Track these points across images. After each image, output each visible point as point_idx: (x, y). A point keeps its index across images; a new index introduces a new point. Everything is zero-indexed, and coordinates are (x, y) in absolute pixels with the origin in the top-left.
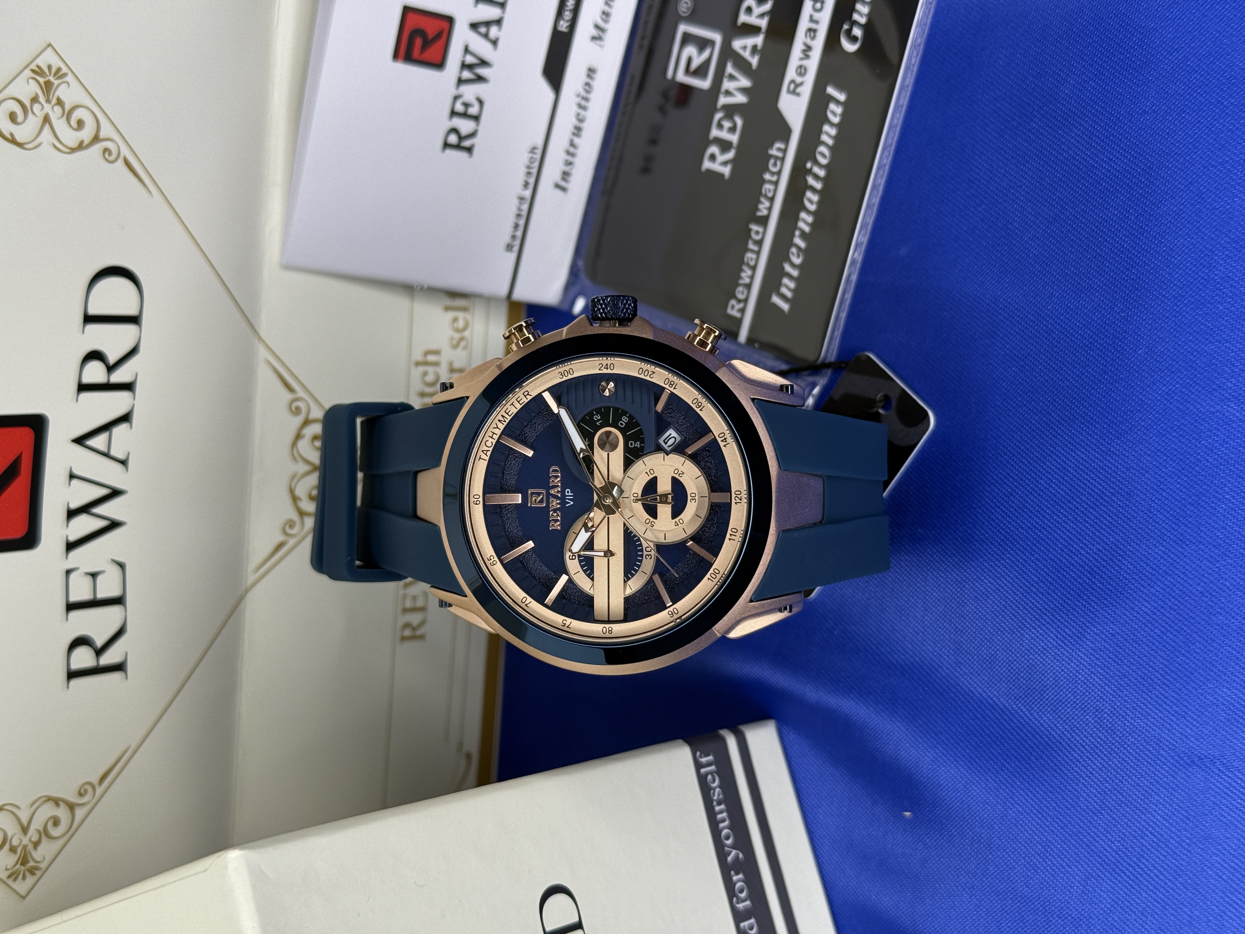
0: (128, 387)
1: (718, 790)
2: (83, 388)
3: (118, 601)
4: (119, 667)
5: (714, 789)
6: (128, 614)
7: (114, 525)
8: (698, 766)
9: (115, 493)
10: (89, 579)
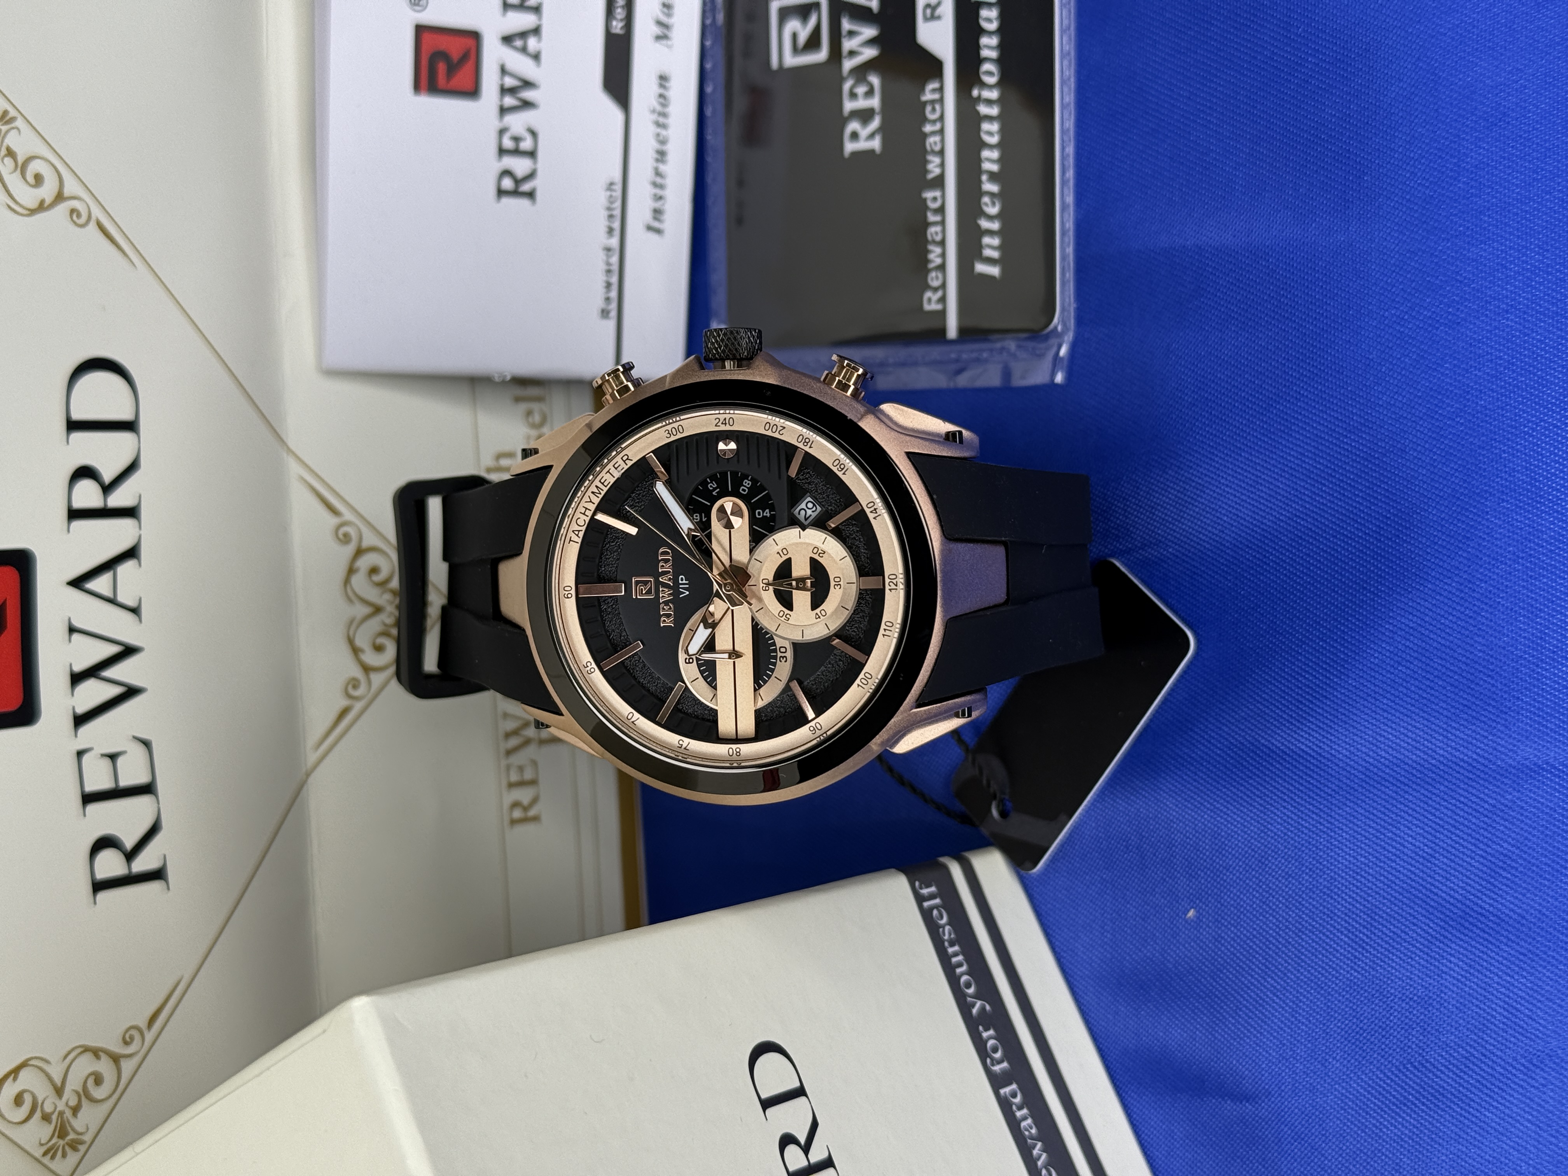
0: (130, 512)
1: (947, 928)
2: (75, 514)
3: (147, 789)
4: (157, 875)
5: (943, 927)
6: (161, 805)
7: (131, 692)
8: (920, 899)
9: (128, 651)
10: (107, 762)
